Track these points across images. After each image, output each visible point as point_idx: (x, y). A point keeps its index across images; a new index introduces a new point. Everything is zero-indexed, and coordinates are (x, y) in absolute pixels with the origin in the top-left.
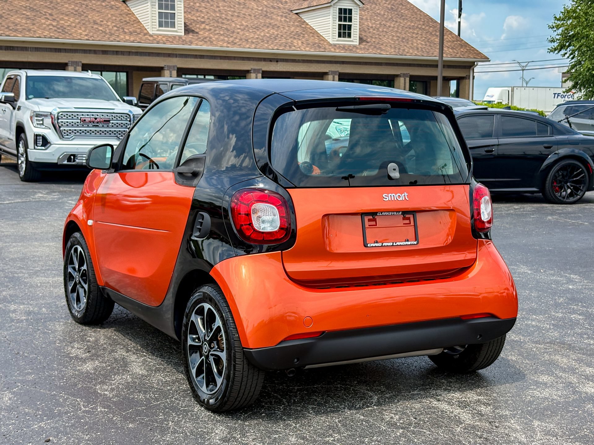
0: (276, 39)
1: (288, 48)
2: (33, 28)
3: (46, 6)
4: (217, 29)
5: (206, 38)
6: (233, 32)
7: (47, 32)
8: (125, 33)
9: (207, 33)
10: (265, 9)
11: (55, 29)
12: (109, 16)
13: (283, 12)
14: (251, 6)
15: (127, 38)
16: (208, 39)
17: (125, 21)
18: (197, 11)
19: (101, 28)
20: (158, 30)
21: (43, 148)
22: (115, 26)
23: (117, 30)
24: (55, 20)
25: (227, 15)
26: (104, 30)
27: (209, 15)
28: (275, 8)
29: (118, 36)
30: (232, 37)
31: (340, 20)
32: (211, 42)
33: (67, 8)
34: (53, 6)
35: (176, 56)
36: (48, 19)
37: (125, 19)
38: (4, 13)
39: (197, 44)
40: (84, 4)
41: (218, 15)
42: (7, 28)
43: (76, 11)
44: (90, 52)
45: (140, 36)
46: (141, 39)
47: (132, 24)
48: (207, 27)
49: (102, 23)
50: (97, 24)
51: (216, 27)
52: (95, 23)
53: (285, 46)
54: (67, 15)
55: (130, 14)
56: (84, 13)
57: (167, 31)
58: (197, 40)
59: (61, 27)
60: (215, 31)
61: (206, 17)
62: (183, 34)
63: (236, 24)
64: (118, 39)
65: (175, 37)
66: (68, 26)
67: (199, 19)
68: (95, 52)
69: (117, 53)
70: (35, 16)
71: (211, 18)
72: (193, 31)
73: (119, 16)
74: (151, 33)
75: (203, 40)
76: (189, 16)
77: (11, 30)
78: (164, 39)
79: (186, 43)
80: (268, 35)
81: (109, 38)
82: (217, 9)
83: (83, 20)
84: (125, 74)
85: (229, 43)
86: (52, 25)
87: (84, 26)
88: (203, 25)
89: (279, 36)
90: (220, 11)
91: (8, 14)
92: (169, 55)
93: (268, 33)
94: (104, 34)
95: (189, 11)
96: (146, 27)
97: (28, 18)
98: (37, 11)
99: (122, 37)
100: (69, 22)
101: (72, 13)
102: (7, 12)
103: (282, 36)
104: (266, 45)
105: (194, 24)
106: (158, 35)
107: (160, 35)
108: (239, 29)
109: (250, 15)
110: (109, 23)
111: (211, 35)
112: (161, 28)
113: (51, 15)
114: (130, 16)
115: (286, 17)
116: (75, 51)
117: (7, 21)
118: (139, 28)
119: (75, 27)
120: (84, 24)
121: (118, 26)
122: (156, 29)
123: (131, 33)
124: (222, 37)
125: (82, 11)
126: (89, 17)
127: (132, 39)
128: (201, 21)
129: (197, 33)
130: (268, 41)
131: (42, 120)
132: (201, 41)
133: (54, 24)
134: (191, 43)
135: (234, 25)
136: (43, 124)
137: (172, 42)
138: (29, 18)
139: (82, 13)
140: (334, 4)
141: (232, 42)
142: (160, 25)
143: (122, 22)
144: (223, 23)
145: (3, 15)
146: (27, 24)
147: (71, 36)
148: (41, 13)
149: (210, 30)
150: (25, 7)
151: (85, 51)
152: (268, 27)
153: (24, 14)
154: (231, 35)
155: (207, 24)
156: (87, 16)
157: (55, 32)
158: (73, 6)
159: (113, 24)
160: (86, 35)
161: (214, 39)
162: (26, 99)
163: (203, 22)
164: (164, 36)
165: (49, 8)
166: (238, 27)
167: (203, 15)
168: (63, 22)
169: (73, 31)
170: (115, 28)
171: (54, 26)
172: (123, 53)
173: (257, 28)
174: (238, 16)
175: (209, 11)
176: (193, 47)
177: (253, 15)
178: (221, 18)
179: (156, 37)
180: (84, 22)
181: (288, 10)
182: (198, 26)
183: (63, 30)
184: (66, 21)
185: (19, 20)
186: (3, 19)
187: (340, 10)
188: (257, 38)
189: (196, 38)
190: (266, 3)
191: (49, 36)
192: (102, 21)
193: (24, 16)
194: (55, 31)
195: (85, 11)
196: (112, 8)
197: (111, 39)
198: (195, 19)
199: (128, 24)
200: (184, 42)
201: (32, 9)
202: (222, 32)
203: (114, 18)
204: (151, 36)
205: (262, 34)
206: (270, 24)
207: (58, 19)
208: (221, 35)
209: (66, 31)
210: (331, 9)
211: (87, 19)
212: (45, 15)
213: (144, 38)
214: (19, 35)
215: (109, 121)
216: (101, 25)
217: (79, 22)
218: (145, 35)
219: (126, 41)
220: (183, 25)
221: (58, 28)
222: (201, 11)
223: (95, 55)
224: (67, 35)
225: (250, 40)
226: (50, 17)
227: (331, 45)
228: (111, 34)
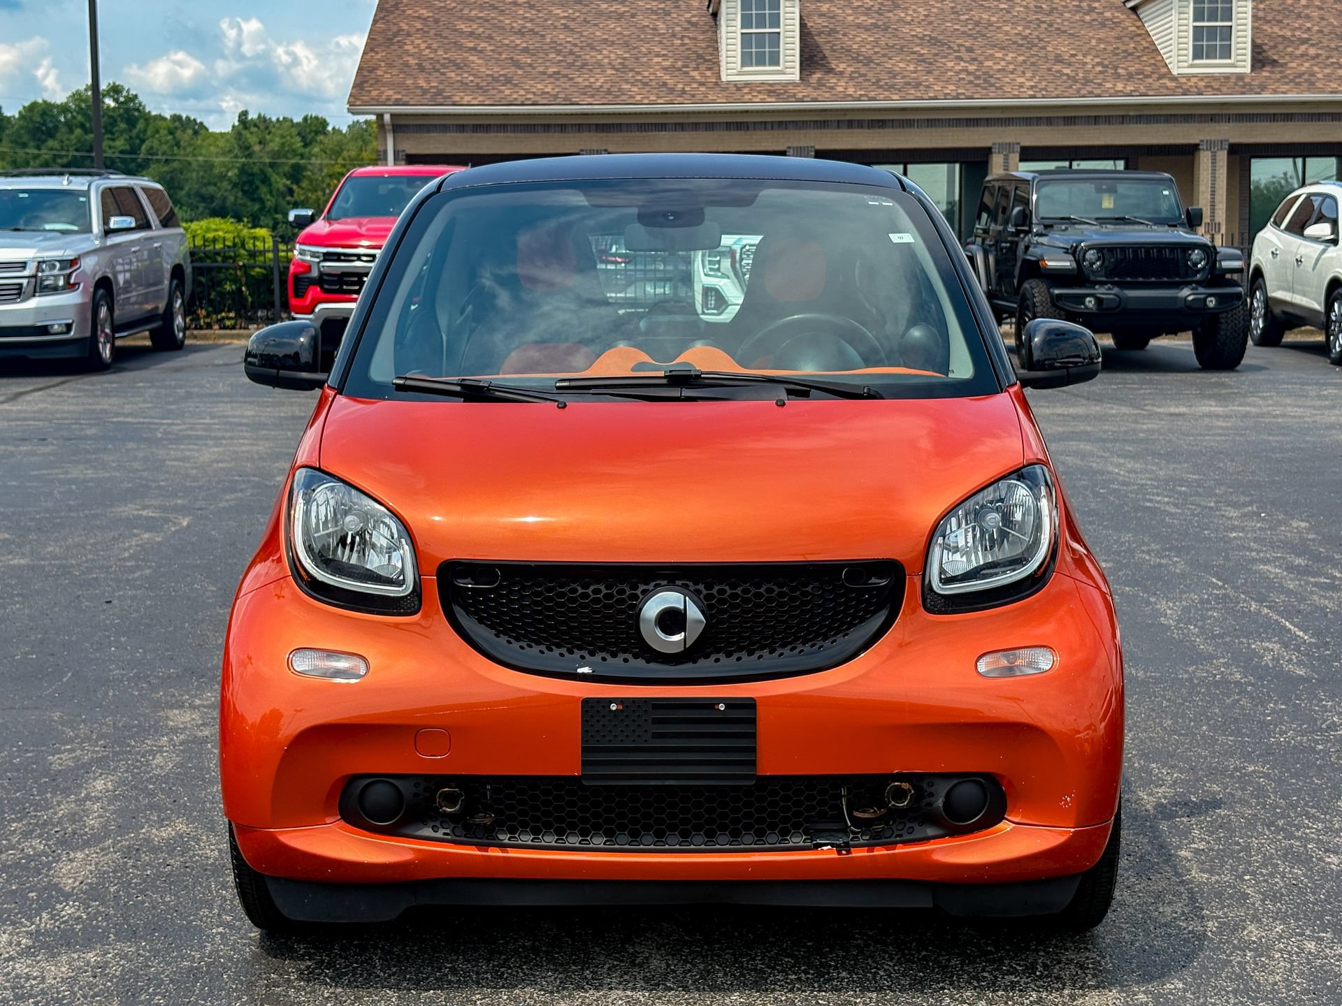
2: (927, 80)
3: (964, 33)
4: (1334, 53)
5: (1301, 75)
7: (952, 87)
8: (1118, 77)
9: (1307, 65)
11: (971, 78)
12: (1094, 42)
15: (1120, 86)
16: (1307, 76)
17: (1125, 51)
18: (1299, 16)
19: (1066, 71)
20: (1191, 66)
22: (1098, 64)
23: (1101, 72)
24: (975, 59)
26: (1073, 74)
27: (1324, 23)
29: (1100, 84)
32: (1312, 84)
33: (1007, 33)
34: (978, 32)
35: (1227, 118)
36: (961, 59)
37: (1124, 48)
38: (876, 53)
39: (1275, 91)
42: (874, 84)
43: (1025, 38)
44: (1038, 121)
45: (1150, 80)
46: (1149, 87)
47: (1139, 57)
48: (1312, 51)
49: (1072, 60)
50: (1061, 61)
51: (1332, 50)
52: (1059, 59)
54: (1003, 48)
55: (1140, 35)
56: (1041, 40)
57: (1211, 67)
58: (1279, 80)
59: (984, 73)
60: (1328, 57)
61: (1316, 28)
62: (1248, 70)
64: (1098, 91)
65: (1227, 77)
66: (999, 70)
67: (1298, 33)
68: (1050, 122)
69: (1096, 120)
70: (936, 55)
71: (1326, 30)
72: (1274, 63)
73: (1114, 41)
74: (1175, 72)
75: (1293, 80)
76: (1276, 29)
77: (881, 87)
78: (1201, 84)
79: (1251, 91)
81: (1078, 90)
83: (1033, 56)
86: (967, 70)
87: (1033, 68)
88: (1303, 48)
91: (884, 56)
92: (1213, 119)
94: (1069, 83)
96: (1167, 61)
97: (921, 60)
98: (943, 45)
99: (1109, 85)
100: (1003, 63)
101: (1015, 43)
102: (883, 52)
106: (1189, 77)
107: (1194, 76)
110: (1088, 59)
111: (1316, 69)
112: (1196, 61)
113: (970, 50)
114: (1138, 39)
117: (879, 68)
118: (1151, 65)
119: (1012, 73)
120: (1033, 64)
121: (1106, 62)
122: (1186, 64)
123: (1130, 77)
125: (1038, 37)
126: (1049, 48)
127: (1129, 89)
128: (1300, 39)
129: (1282, 65)
132: (1288, 84)
133: (972, 68)
134: (1263, 88)
137: (1219, 90)
138: (924, 61)
139: (1036, 41)
142: (1198, 54)
143: (1117, 54)
145: (874, 57)
146: (915, 72)
147: (1000, 92)
148: (950, 48)
149: (1317, 56)
150: (921, 39)
153: (914, 53)
155: (1313, 45)
156: (1043, 48)
157: (968, 86)
158: (1020, 28)
159: (1097, 60)
160: (1032, 87)
161: (1320, 76)
163: (1304, 41)
164: (1202, 77)
165: (970, 35)
167: (1309, 25)
168: (990, 63)
169: (1008, 80)
170: (1100, 68)
171: (969, 73)
172: (1108, 121)
175: (1327, 15)
176: (1267, 98)
179: (1184, 80)
180: (1034, 60)
182: (1289, 50)
183: (986, 81)
184: (998, 62)
185: (901, 65)
186: (872, 65)
189: (1278, 76)
191: (954, 94)
192: (1076, 55)
193: (915, 56)
194: (970, 82)
195: (1043, 36)
196: (1104, 26)
197: (1084, 92)
198: (1289, 34)
199: (1130, 58)
200: (1248, 88)
201: (934, 42)
203: (1102, 46)
204: (1174, 79)
207: (981, 58)
209: (992, 81)
211: (1042, 53)
212: (958, 51)
213: (1156, 85)
214: (895, 97)
216: (1070, 64)
217: (1024, 62)
218: (1161, 77)
219: (1117, 93)
220: (1249, 51)
221: (978, 77)
222: (1308, 17)
223: (1051, 129)
224: (993, 89)
226: (966, 56)
228: (1087, 81)
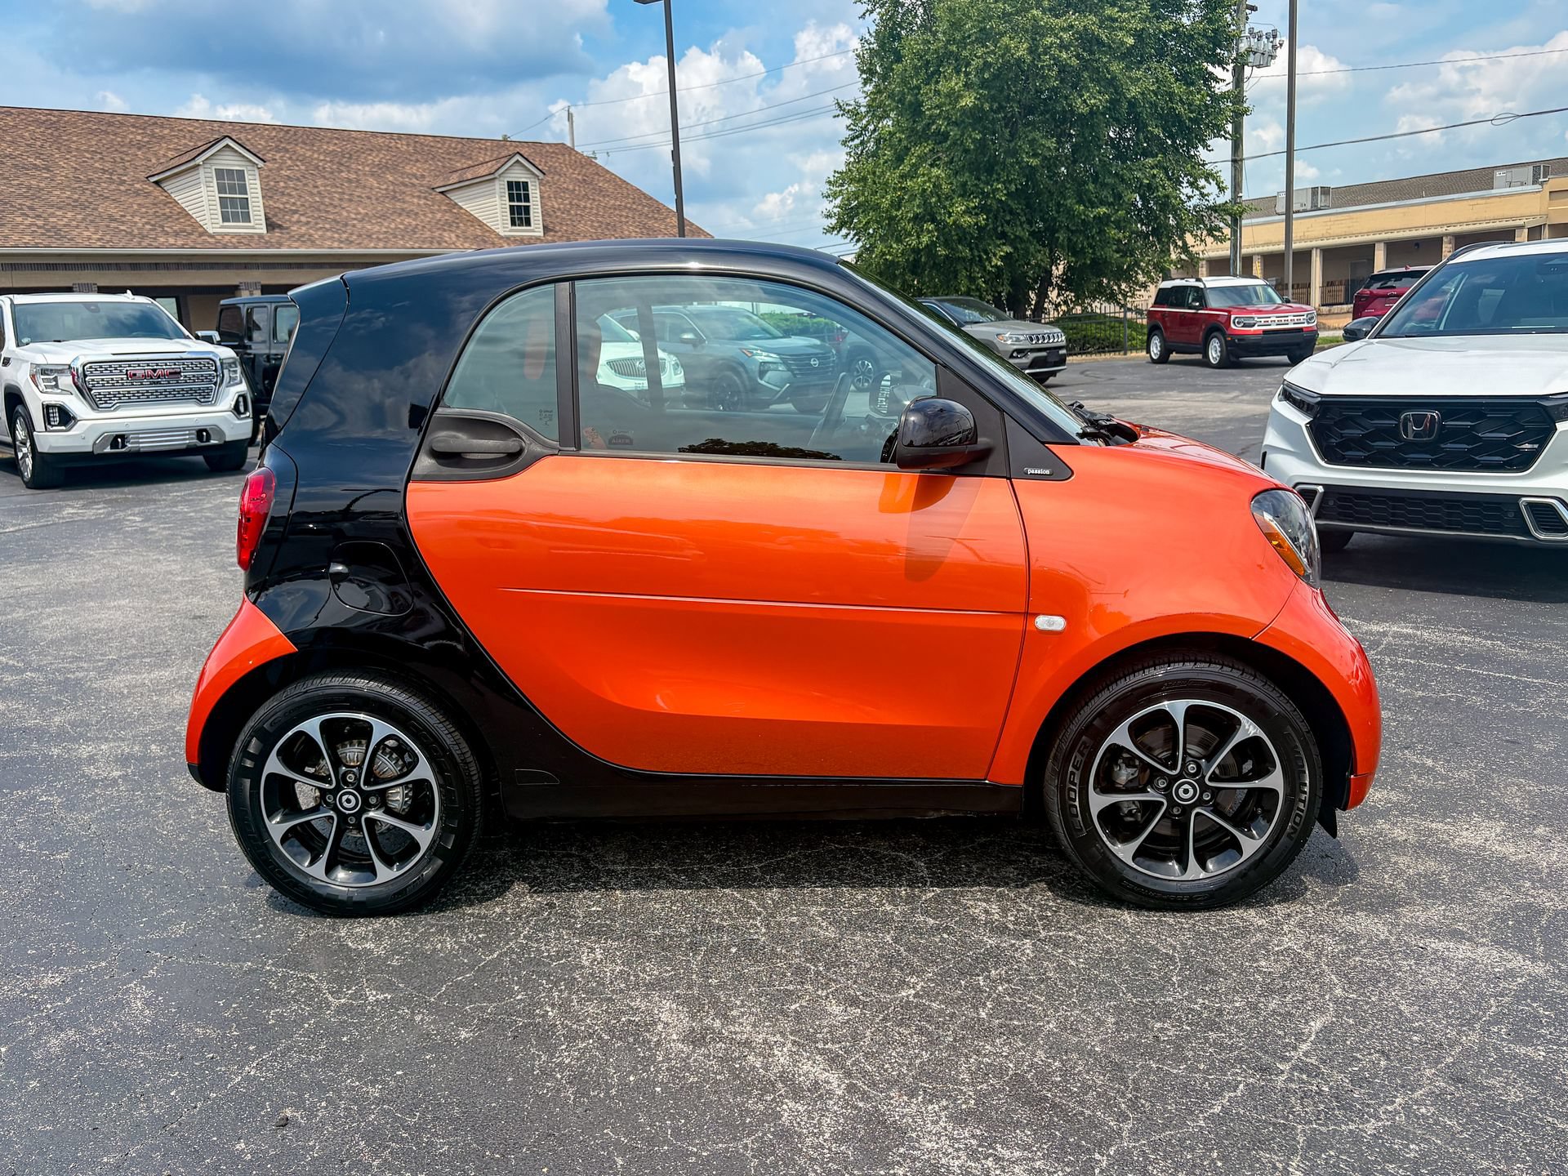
0: (415, 233)
1: (436, 245)
3: (20, 194)
4: (319, 221)
5: (303, 236)
6: (346, 225)
7: (28, 238)
8: (167, 233)
9: (304, 228)
10: (391, 188)
11: (43, 231)
12: (135, 207)
13: (420, 191)
14: (368, 184)
15: (172, 241)
16: (307, 237)
17: (164, 214)
18: (283, 194)
19: (122, 228)
20: (222, 227)
21: (63, 428)
22: (147, 223)
23: (151, 230)
24: (39, 216)
25: (331, 199)
26: (129, 230)
27: (303, 200)
28: (406, 185)
29: (155, 239)
30: (345, 232)
31: (512, 199)
32: (313, 242)
33: (58, 197)
34: (33, 195)
35: (257, 266)
36: (28, 216)
37: (163, 212)
39: (289, 247)
40: (87, 189)
41: (318, 199)
43: (76, 201)
44: (109, 266)
45: (193, 237)
46: (194, 241)
47: (177, 219)
48: (303, 219)
49: (124, 219)
50: (115, 220)
51: (316, 218)
52: (112, 219)
53: (431, 243)
54: (60, 208)
55: (171, 203)
56: (91, 203)
57: (237, 228)
58: (288, 239)
59: (53, 227)
60: (317, 224)
61: (299, 203)
62: (264, 231)
63: (348, 212)
64: (156, 244)
65: (251, 236)
66: (65, 225)
67: (288, 206)
68: (118, 267)
69: (156, 266)
71: (306, 204)
72: (280, 227)
73: (152, 206)
74: (211, 231)
75: (298, 239)
76: (271, 203)
78: (234, 240)
79: (272, 246)
80: (402, 227)
81: (140, 243)
82: (315, 191)
83: (89, 215)
84: (174, 300)
85: (342, 242)
86: (36, 225)
87: (93, 224)
88: (296, 216)
89: (420, 227)
90: (319, 193)
92: (246, 266)
93: (402, 223)
94: (129, 237)
95: (269, 194)
96: (201, 223)
98: (6, 203)
99: (162, 240)
100: (65, 220)
101: (69, 204)
103: (424, 227)
104: (401, 242)
105: (280, 216)
106: (224, 235)
107: (227, 234)
108: (355, 219)
109: (369, 198)
110: (137, 219)
111: (311, 231)
112: (226, 224)
113: (31, 208)
114: (171, 205)
115: (425, 198)
116: (83, 267)
118: (189, 225)
119: (77, 227)
120: (92, 221)
121: (153, 222)
122: (218, 226)
123: (176, 234)
124: (329, 234)
125: (87, 201)
126: (100, 210)
127: (180, 243)
128: (291, 210)
129: (287, 228)
130: (403, 236)
131: (55, 379)
132: (295, 241)
133: (40, 223)
134: (280, 245)
135: (345, 214)
136: (56, 386)
137: (248, 245)
139: (86, 204)
140: (500, 175)
141: (347, 240)
142: (225, 219)
143: (159, 217)
144: (327, 212)
147: (73, 242)
148: (12, 206)
149: (308, 223)
151: (100, 267)
152: (400, 215)
154: (344, 229)
155: (302, 215)
156: (96, 209)
157: (44, 237)
158: (69, 193)
159: (144, 220)
160: (99, 240)
161: (316, 236)
162: (18, 346)
163: (295, 212)
164: (234, 236)
165: (26, 197)
166: (354, 216)
167: (293, 200)
168: (55, 220)
169: (75, 233)
170: (148, 227)
171: (39, 227)
172: (166, 267)
173: (384, 217)
174: (350, 200)
175: (302, 194)
176: (284, 250)
177: (374, 198)
178: (322, 203)
179: (220, 238)
180: (91, 218)
181: (428, 188)
182: (287, 217)
183: (57, 233)
184: (61, 218)
187: (510, 184)
188: (386, 233)
189: (287, 236)
190: (391, 179)
191: (32, 243)
192: (125, 216)
194: (43, 234)
195: (90, 200)
196: (139, 195)
197: (144, 244)
198: (281, 206)
199: (170, 220)
200: (268, 244)
202: (327, 226)
203: (144, 210)
204: (211, 236)
205: (393, 226)
206: (403, 210)
207: (45, 215)
208: (327, 230)
209: (62, 233)
210: (497, 183)
211: (96, 213)
212: (21, 209)
213: (200, 240)
215: (180, 372)
216: (123, 223)
217: (84, 219)
218: (201, 235)
219: (171, 246)
220: (263, 218)
221: (48, 230)
222: (289, 195)
223: (118, 272)
224: (65, 240)
225: (374, 236)
226: (30, 213)
227: (502, 238)
228: (143, 237)
